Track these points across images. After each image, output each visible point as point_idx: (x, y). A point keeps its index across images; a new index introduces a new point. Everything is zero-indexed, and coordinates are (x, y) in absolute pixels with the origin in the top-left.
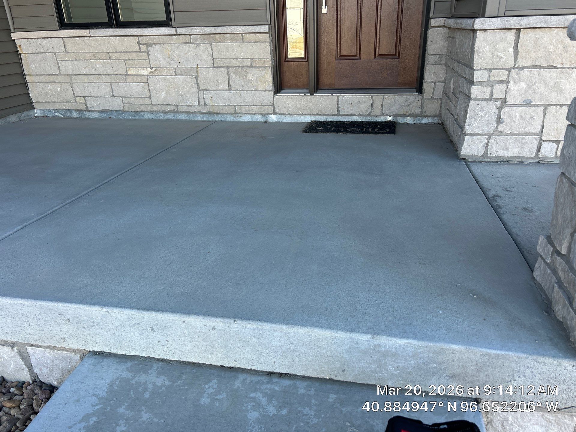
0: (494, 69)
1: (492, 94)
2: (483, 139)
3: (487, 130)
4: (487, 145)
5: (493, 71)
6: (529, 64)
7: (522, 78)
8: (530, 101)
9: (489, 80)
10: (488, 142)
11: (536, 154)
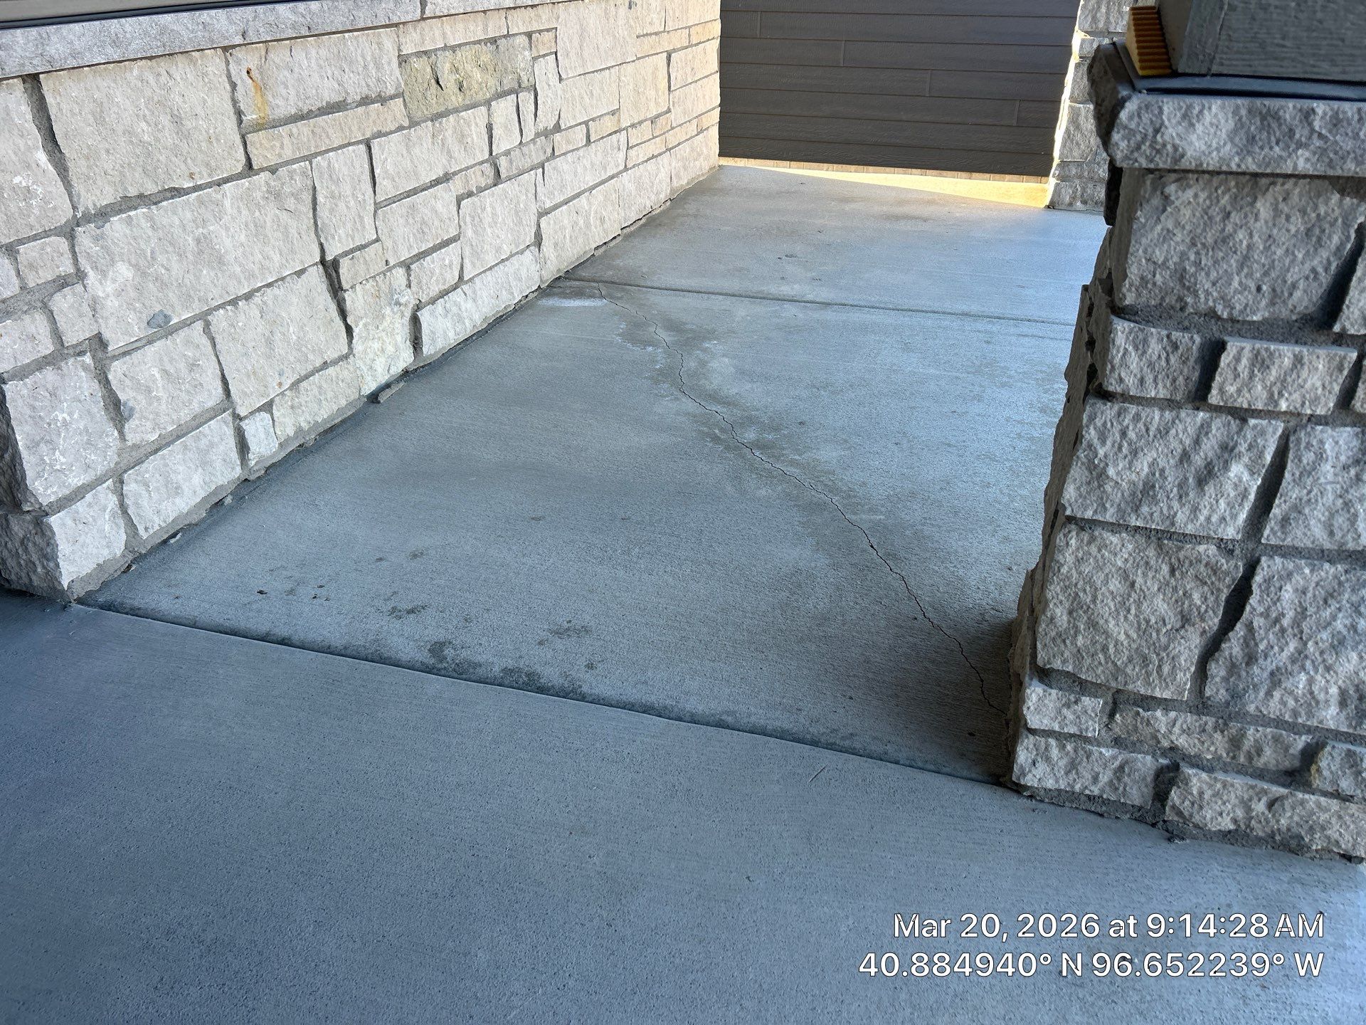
0: (22, 241)
1: (56, 334)
2: (102, 496)
3: (100, 463)
4: (123, 507)
5: (22, 249)
6: (108, 197)
8: (165, 316)
9: (24, 289)
10: (121, 496)
11: (242, 464)
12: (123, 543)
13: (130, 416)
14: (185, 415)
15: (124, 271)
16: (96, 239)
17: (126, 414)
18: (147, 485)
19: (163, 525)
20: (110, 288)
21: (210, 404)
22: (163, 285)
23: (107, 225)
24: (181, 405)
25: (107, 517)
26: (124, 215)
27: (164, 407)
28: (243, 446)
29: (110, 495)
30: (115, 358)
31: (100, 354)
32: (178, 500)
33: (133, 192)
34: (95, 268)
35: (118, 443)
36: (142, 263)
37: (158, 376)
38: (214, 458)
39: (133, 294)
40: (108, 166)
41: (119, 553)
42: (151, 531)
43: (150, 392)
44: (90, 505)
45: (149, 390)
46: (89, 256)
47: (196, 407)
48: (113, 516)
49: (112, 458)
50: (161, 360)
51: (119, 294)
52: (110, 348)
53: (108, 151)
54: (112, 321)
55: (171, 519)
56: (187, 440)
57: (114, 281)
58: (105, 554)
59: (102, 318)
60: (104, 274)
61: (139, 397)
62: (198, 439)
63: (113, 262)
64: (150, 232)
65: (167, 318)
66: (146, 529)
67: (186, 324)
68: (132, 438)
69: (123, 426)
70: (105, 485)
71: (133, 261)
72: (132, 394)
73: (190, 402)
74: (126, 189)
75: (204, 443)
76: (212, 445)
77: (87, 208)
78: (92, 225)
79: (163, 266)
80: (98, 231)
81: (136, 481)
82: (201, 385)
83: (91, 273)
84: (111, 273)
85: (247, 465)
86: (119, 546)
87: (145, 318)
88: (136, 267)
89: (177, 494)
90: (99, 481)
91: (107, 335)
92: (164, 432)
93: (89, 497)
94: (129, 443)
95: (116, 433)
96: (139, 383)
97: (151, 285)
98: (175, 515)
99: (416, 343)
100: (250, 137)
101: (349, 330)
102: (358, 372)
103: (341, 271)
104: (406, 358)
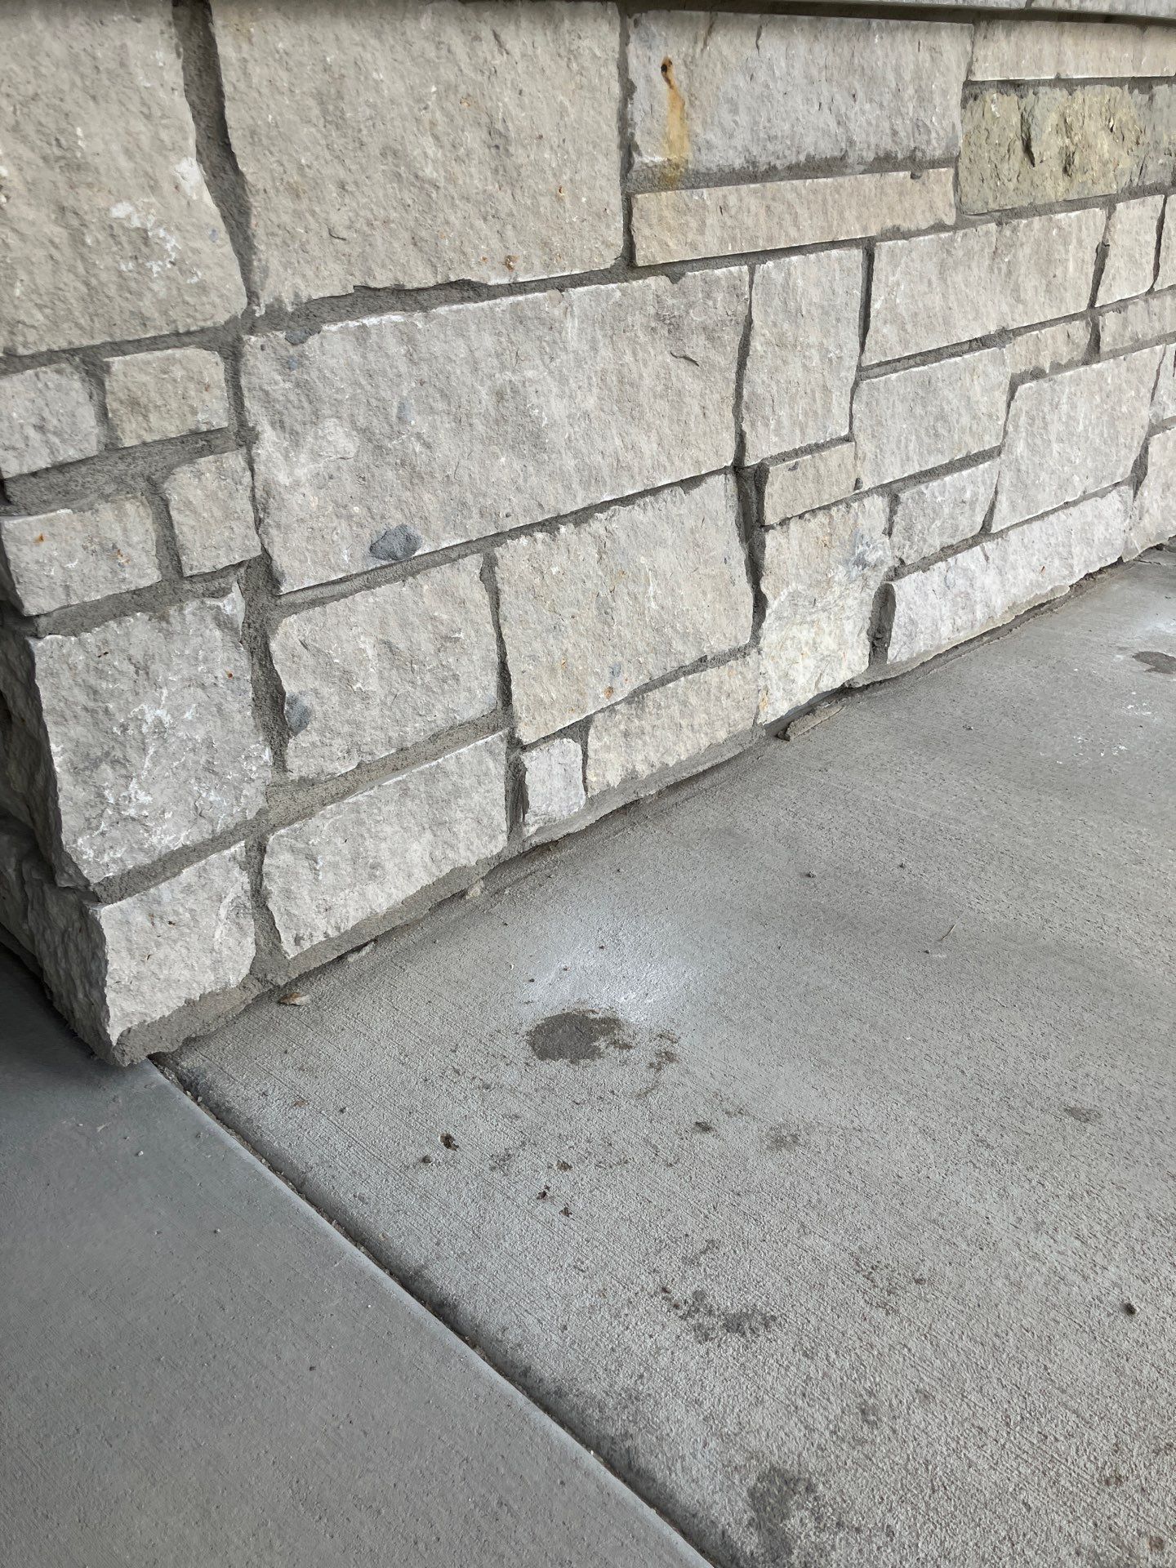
0: (119, 348)
1: (170, 548)
2: (216, 875)
3: (225, 809)
4: (259, 895)
5: (117, 362)
6: (333, 281)
7: (323, 390)
8: (408, 538)
9: (112, 447)
10: (258, 876)
11: (511, 829)
12: (248, 963)
13: (302, 725)
14: (414, 731)
15: (339, 439)
16: (287, 365)
17: (293, 719)
18: (312, 858)
19: (332, 933)
20: (304, 470)
21: (471, 713)
22: (415, 476)
23: (314, 341)
24: (409, 711)
25: (223, 913)
26: (352, 324)
27: (375, 712)
28: (518, 799)
29: (236, 871)
30: (294, 608)
31: (264, 599)
32: (371, 889)
33: (382, 279)
34: (279, 424)
35: (268, 774)
36: (380, 427)
37: (370, 652)
38: (459, 815)
39: (350, 486)
40: (339, 219)
41: (234, 980)
42: (307, 945)
43: (349, 682)
44: (188, 889)
45: (347, 678)
46: (267, 399)
47: (439, 719)
48: (238, 908)
49: (252, 799)
50: (384, 623)
51: (322, 482)
52: (284, 589)
53: (342, 186)
54: (297, 539)
55: (350, 925)
56: (410, 777)
57: (315, 455)
58: (207, 982)
59: (278, 526)
60: (295, 438)
61: (325, 691)
62: (431, 778)
63: (316, 418)
64: (403, 368)
65: (411, 543)
66: (298, 940)
67: (448, 556)
68: (298, 764)
69: (283, 744)
70: (227, 853)
71: (362, 422)
72: (312, 683)
73: (429, 708)
74: (369, 272)
75: (442, 786)
76: (457, 792)
77: (279, 300)
78: (281, 335)
79: (419, 436)
80: (292, 351)
81: (292, 850)
82: (456, 677)
83: (269, 435)
84: (310, 439)
85: (520, 834)
86: (237, 969)
87: (367, 537)
88: (366, 433)
89: (372, 877)
90: (218, 842)
91: (282, 560)
92: (368, 758)
93: (188, 874)
94: (294, 776)
95: (267, 755)
96: (330, 664)
97: (390, 475)
98: (361, 915)
99: (879, 637)
100: (642, 200)
101: (760, 603)
102: (761, 683)
103: (768, 490)
104: (853, 664)
